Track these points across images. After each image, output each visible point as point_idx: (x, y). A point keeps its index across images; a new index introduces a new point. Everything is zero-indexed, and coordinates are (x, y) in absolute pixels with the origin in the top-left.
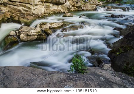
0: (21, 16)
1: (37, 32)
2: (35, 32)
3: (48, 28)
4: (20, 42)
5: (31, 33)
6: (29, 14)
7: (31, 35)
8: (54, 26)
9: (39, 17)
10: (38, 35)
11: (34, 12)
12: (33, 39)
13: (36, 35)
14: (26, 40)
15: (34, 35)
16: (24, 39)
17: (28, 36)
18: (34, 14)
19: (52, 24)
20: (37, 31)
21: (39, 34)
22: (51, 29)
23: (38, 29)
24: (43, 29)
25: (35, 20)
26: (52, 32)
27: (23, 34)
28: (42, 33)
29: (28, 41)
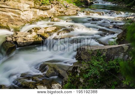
0: (9, 22)
1: (33, 36)
2: (31, 37)
3: (43, 32)
4: (17, 47)
5: (28, 37)
6: (18, 20)
7: (28, 40)
8: (48, 30)
9: (28, 22)
10: (34, 40)
11: (23, 18)
12: (30, 44)
13: (33, 39)
14: (23, 45)
15: (30, 39)
16: (21, 44)
17: (24, 41)
18: (23, 20)
19: (46, 28)
22: (47, 33)
23: (34, 34)
24: (38, 33)
25: (24, 25)
26: (48, 35)
27: (20, 40)
28: (38, 37)
29: (24, 46)
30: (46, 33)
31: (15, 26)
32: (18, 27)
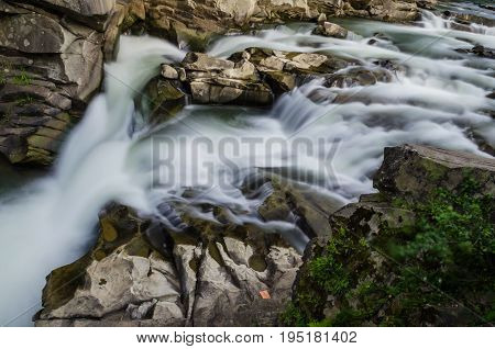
0: (179, 16)
1: (243, 77)
2: (238, 76)
3: (279, 67)
4: (189, 104)
5: (228, 77)
6: (206, 13)
7: (223, 86)
8: (298, 63)
9: (237, 26)
10: (245, 89)
11: (224, 8)
12: (228, 99)
13: (240, 86)
14: (207, 99)
15: (233, 85)
16: (201, 93)
17: (213, 88)
18: (222, 15)
19: (291, 55)
20: (244, 75)
21: (250, 85)
22: (291, 72)
23: (248, 69)
24: (262, 69)
26: (292, 81)
27: (200, 80)
28: (260, 82)
29: (210, 103)
30: (287, 71)
31: (192, 33)
32: (202, 36)
